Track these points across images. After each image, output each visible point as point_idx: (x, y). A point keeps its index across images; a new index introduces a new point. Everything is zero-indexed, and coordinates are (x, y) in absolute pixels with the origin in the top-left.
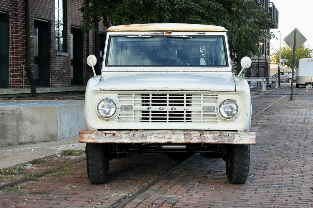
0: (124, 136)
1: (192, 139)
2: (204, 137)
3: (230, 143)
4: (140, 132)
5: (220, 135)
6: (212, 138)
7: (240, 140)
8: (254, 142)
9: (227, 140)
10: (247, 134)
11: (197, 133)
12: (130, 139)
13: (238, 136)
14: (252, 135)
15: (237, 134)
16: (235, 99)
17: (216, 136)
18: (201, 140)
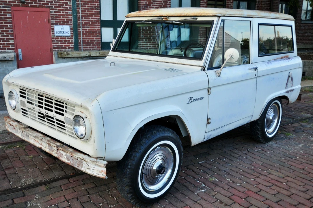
1: (53, 152)
2: (60, 153)
3: (79, 168)
4: (25, 130)
5: (71, 156)
6: (65, 157)
7: (88, 169)
8: (104, 176)
9: (76, 164)
10: (94, 164)
11: (55, 147)
12: (22, 135)
13: (86, 163)
14: (100, 166)
15: (84, 161)
16: (86, 116)
17: (68, 156)
18: (59, 155)
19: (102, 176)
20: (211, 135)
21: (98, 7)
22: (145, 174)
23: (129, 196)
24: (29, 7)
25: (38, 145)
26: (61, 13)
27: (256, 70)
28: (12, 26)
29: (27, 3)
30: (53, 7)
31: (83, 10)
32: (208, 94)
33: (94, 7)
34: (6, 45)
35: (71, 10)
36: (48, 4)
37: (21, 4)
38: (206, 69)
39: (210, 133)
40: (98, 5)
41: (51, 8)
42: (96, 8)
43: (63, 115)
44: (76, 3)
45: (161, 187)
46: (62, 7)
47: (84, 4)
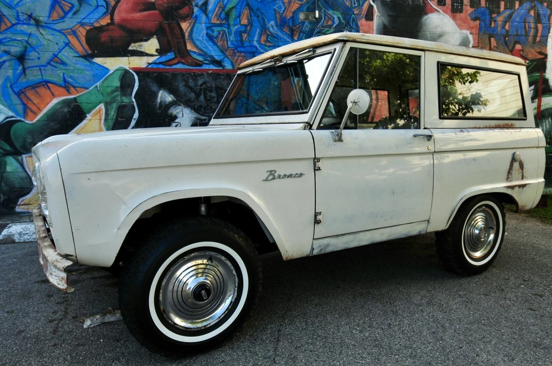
20: (328, 245)
39: (325, 241)
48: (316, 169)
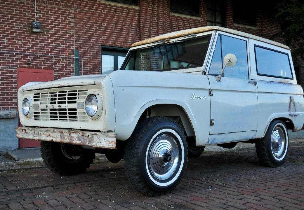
0: (30, 132)
1: (64, 139)
2: (71, 136)
3: (90, 145)
4: (37, 129)
5: (83, 136)
6: (77, 139)
7: (98, 142)
8: (114, 147)
9: (87, 142)
11: (67, 132)
12: (33, 136)
13: (97, 137)
14: (110, 137)
16: (98, 94)
17: (80, 136)
18: (70, 139)
19: (112, 147)
20: (215, 139)
21: (99, 69)
22: (152, 159)
23: (137, 177)
24: (34, 68)
25: (49, 139)
26: (64, 75)
27: (255, 85)
28: (17, 86)
29: (32, 65)
30: (56, 69)
31: (85, 72)
32: (210, 96)
33: (96, 69)
34: (9, 104)
35: (74, 72)
36: (53, 66)
37: (27, 66)
38: (207, 73)
39: (214, 136)
40: (99, 67)
41: (54, 70)
42: (98, 70)
43: (75, 102)
44: (79, 66)
45: (167, 178)
46: (65, 69)
47: (86, 66)
48: (211, 95)
